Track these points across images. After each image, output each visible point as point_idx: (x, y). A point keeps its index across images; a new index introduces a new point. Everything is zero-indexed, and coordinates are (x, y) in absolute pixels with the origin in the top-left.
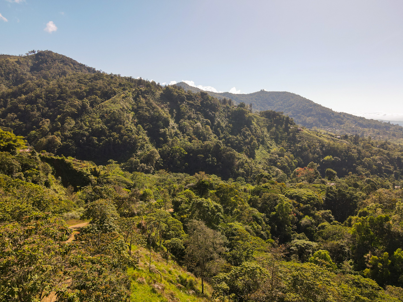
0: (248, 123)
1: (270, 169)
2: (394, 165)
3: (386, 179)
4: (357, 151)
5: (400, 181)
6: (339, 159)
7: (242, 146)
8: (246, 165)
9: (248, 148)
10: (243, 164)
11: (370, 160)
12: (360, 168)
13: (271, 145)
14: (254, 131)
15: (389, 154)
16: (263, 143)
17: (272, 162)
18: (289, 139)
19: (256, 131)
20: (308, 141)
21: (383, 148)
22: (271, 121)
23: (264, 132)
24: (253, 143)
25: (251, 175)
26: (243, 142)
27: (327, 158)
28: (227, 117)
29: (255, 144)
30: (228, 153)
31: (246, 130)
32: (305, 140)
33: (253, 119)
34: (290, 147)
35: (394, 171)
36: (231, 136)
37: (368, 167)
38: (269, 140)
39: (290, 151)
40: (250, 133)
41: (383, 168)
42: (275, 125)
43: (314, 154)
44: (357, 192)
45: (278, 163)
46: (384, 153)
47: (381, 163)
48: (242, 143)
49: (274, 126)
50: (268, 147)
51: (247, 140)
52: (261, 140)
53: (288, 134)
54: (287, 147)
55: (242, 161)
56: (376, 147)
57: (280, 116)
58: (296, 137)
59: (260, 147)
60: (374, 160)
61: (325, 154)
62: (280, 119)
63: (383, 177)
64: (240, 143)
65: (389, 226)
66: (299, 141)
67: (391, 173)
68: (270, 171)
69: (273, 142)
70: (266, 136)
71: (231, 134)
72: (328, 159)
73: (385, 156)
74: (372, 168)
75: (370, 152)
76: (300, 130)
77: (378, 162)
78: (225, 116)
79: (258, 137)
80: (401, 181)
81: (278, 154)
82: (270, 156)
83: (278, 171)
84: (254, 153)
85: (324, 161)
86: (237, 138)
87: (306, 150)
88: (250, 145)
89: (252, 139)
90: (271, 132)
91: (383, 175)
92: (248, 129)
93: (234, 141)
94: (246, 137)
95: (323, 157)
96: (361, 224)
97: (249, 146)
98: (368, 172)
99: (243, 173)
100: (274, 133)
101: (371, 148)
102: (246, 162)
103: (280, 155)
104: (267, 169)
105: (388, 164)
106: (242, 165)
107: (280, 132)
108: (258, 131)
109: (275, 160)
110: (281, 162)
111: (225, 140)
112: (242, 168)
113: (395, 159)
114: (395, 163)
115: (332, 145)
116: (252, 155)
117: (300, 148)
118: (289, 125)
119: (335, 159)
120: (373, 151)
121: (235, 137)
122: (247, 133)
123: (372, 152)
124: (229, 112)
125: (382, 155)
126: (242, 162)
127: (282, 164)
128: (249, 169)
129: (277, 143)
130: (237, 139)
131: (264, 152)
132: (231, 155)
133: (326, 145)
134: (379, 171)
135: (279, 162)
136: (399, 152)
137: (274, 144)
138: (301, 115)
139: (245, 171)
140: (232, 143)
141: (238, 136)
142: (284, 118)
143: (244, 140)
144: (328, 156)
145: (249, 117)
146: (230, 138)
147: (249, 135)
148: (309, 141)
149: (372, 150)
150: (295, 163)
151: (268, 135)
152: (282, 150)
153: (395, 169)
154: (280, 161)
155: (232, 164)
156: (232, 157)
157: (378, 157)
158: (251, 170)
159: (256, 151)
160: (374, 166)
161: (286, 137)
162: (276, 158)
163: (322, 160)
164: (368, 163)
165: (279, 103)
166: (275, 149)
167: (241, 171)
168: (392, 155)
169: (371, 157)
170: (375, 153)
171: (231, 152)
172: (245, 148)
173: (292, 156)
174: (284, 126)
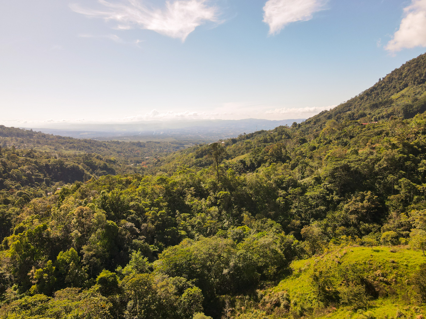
2: (43, 173)
3: (38, 187)
4: (2, 163)
5: (51, 187)
11: (18, 171)
12: (8, 182)
15: (37, 162)
21: (30, 157)
35: (45, 179)
37: (18, 179)
41: (33, 177)
44: (9, 208)
46: (31, 162)
47: (31, 173)
56: (23, 156)
60: (22, 170)
63: (35, 186)
65: (48, 234)
67: (42, 180)
73: (33, 164)
74: (21, 179)
75: (16, 163)
77: (27, 172)
80: (53, 187)
91: (34, 184)
96: (19, 242)
98: (18, 184)
101: (17, 158)
105: (37, 173)
113: (44, 166)
114: (44, 170)
120: (20, 162)
123: (18, 162)
125: (30, 165)
134: (30, 181)
136: (46, 159)
149: (18, 160)
153: (45, 176)
157: (26, 166)
160: (24, 177)
164: (16, 175)
168: (40, 163)
169: (19, 168)
170: (22, 163)
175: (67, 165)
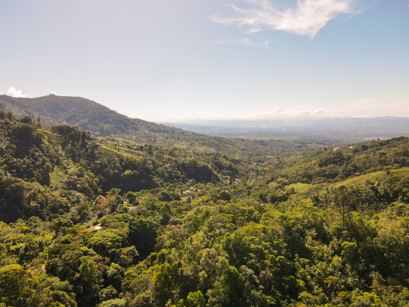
0: (38, 141)
1: (70, 194)
2: (180, 170)
3: (176, 184)
4: (152, 162)
5: (186, 184)
6: (138, 172)
7: (31, 171)
8: (39, 195)
9: (40, 172)
10: (35, 195)
11: (162, 169)
12: (156, 179)
13: (68, 165)
14: (46, 150)
15: (177, 161)
16: (58, 163)
17: (71, 185)
18: (88, 156)
19: (49, 150)
20: (107, 157)
21: (172, 156)
22: (66, 138)
23: (58, 150)
24: (45, 166)
25: (46, 206)
26: (32, 166)
27: (127, 172)
28: (8, 136)
29: (48, 167)
30: (13, 185)
31: (36, 151)
32: (105, 156)
33: (43, 137)
34: (89, 165)
35: (181, 176)
36: (15, 160)
37: (162, 176)
38: (65, 159)
39: (90, 169)
40: (41, 154)
41: (173, 174)
42: (71, 141)
43: (114, 170)
45: (78, 185)
46: (172, 161)
47: (172, 171)
48: (31, 167)
49: (69, 143)
50: (65, 168)
51: (38, 162)
52: (55, 160)
53: (87, 151)
54: (86, 164)
55: (33, 191)
56: (167, 155)
57: (75, 131)
58: (95, 153)
59: (55, 168)
60: (166, 168)
61: (125, 168)
62: (76, 134)
63: (174, 183)
64: (28, 167)
65: (182, 272)
66: (99, 158)
67: (179, 177)
68: (70, 197)
69: (70, 160)
70: (61, 155)
71: (16, 156)
72: (128, 173)
73: (174, 163)
74: (165, 176)
75: (162, 162)
76: (99, 146)
77: (169, 170)
78: (5, 134)
79: (51, 157)
80: (187, 184)
81: (77, 175)
82: (68, 178)
83: (79, 195)
84: (49, 177)
85: (124, 175)
86: (25, 161)
87: (106, 166)
88: (43, 168)
89: (44, 162)
90: (67, 150)
91: (174, 180)
92: (38, 149)
93: (20, 165)
94: (36, 159)
95: (123, 172)
96: (161, 273)
97: (41, 170)
98: (162, 181)
99: (36, 206)
100: (71, 151)
101: (162, 157)
102: (39, 192)
103: (79, 176)
104: (65, 196)
105: (176, 170)
106: (33, 197)
107: (77, 149)
108: (50, 151)
109: (74, 182)
110: (81, 183)
111: (8, 165)
112: (34, 200)
113: (181, 165)
114: (182, 168)
115: (130, 159)
116: (45, 182)
117: (100, 164)
118: (86, 141)
119: (134, 172)
120: (164, 160)
121: (22, 161)
122: (37, 154)
123: (163, 161)
124: (10, 129)
125: (171, 163)
126: (33, 193)
127: (82, 186)
128: (43, 201)
129: (75, 161)
130: (24, 163)
131: (61, 173)
132: (18, 187)
133: (125, 160)
134: (170, 178)
135: (79, 184)
136: (183, 157)
137: (71, 163)
138: (98, 122)
139: (39, 204)
140: (17, 168)
141: (25, 159)
142: (80, 133)
143: (33, 163)
144: (128, 171)
145: (38, 134)
146: (14, 162)
147: (39, 156)
148: (109, 157)
149: (163, 159)
150: (96, 181)
151: (64, 154)
152: (80, 170)
153: (182, 174)
154: (80, 182)
155: (21, 198)
156: (21, 189)
157: (169, 164)
158: (47, 200)
159: (50, 174)
160: (166, 175)
161: (85, 154)
162: (75, 179)
163: (122, 175)
164: (161, 172)
165: (73, 109)
166: (73, 169)
167: (33, 204)
168: (179, 161)
169: (164, 166)
170: (166, 161)
171: (18, 184)
172: (36, 172)
173: (92, 174)
174: (80, 142)
175: (199, 165)
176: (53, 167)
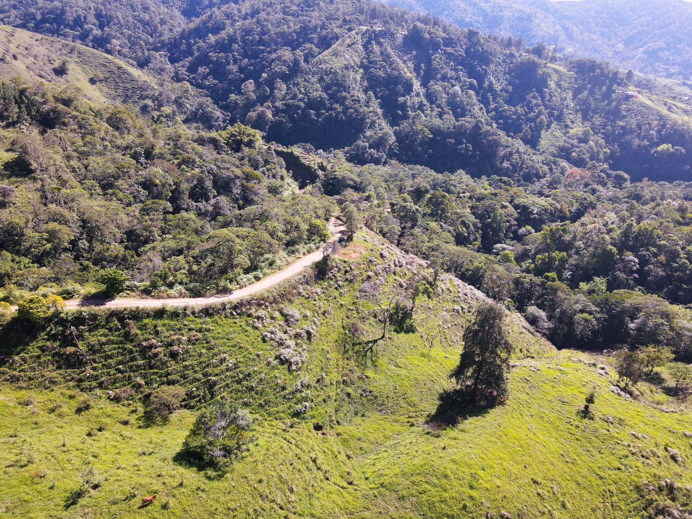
0: (541, 84)
1: (555, 163)
6: (683, 150)
7: (521, 124)
8: (515, 156)
9: (531, 127)
10: (511, 154)
13: (573, 122)
14: (548, 97)
16: (559, 118)
17: (565, 153)
18: (608, 113)
19: (552, 98)
20: (640, 117)
22: (584, 80)
23: (566, 98)
24: (539, 120)
25: (521, 171)
26: (524, 117)
27: (664, 147)
28: (508, 73)
29: (542, 122)
30: (490, 138)
31: (534, 97)
32: (635, 116)
33: (550, 77)
34: (604, 127)
36: (506, 107)
38: (571, 114)
39: (603, 133)
40: (540, 102)
42: (589, 86)
43: (643, 140)
45: (574, 154)
48: (522, 119)
49: (586, 89)
50: (567, 126)
51: (532, 114)
52: (556, 113)
53: (609, 104)
54: (600, 125)
55: (509, 150)
57: (602, 69)
58: (620, 109)
59: (553, 125)
61: (663, 140)
62: (602, 75)
64: (519, 118)
66: (624, 117)
68: (553, 166)
69: (579, 116)
70: (567, 106)
71: (509, 102)
72: (663, 150)
76: (632, 96)
78: (505, 70)
79: (551, 109)
81: (578, 139)
82: (565, 141)
83: (565, 166)
84: (539, 136)
85: (656, 152)
86: (516, 110)
87: (631, 132)
88: (535, 122)
89: (540, 113)
90: (579, 99)
92: (537, 95)
93: (511, 115)
94: (531, 109)
95: (658, 145)
97: (533, 124)
99: (508, 168)
100: (585, 102)
102: (518, 152)
103: (581, 140)
104: (547, 165)
106: (508, 157)
107: (595, 99)
108: (554, 99)
109: (570, 148)
110: (580, 152)
111: (497, 113)
112: (508, 160)
115: (679, 126)
116: (532, 141)
117: (623, 128)
118: (615, 86)
119: (676, 150)
121: (513, 109)
122: (534, 102)
124: (511, 63)
126: (510, 152)
127: (579, 156)
128: (517, 163)
129: (585, 118)
130: (515, 113)
131: (558, 133)
132: (495, 141)
133: (668, 126)
135: (575, 151)
137: (579, 121)
138: (684, 46)
139: (511, 165)
140: (506, 118)
141: (518, 108)
142: (609, 73)
143: (526, 113)
144: (665, 145)
145: (544, 73)
146: (504, 111)
147: (537, 105)
148: (642, 117)
150: (605, 153)
151: (572, 105)
152: (586, 134)
154: (577, 150)
155: (495, 154)
156: (496, 144)
158: (523, 163)
159: (543, 132)
161: (604, 109)
162: (572, 145)
163: (653, 151)
165: (644, 20)
166: (578, 129)
167: (506, 164)
171: (495, 137)
172: (525, 128)
173: (602, 142)
174: (604, 88)
176: (551, 122)
